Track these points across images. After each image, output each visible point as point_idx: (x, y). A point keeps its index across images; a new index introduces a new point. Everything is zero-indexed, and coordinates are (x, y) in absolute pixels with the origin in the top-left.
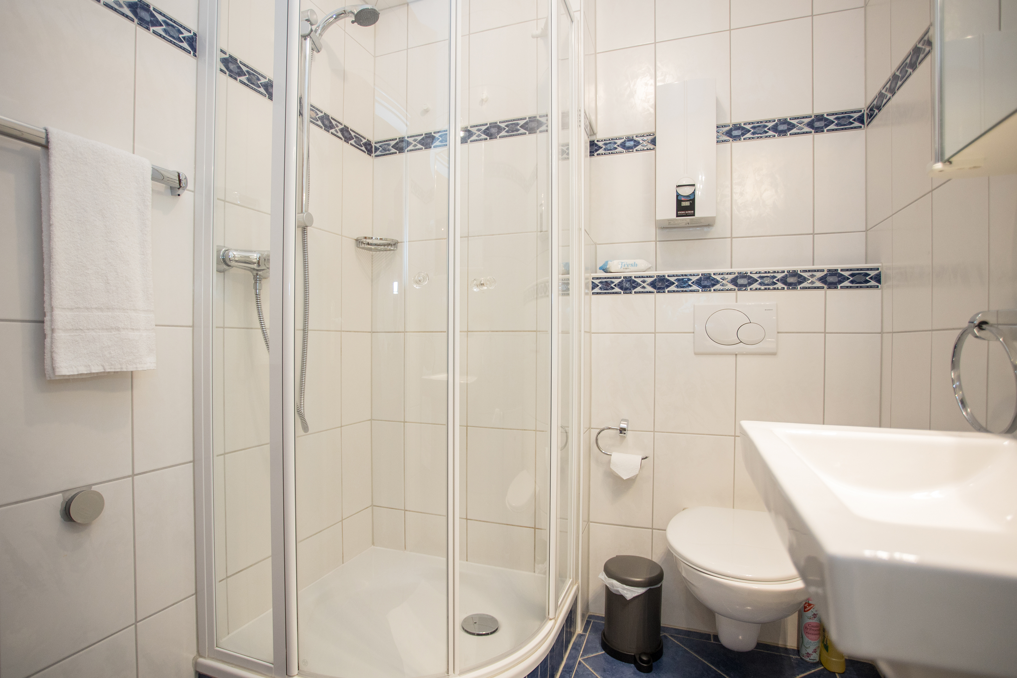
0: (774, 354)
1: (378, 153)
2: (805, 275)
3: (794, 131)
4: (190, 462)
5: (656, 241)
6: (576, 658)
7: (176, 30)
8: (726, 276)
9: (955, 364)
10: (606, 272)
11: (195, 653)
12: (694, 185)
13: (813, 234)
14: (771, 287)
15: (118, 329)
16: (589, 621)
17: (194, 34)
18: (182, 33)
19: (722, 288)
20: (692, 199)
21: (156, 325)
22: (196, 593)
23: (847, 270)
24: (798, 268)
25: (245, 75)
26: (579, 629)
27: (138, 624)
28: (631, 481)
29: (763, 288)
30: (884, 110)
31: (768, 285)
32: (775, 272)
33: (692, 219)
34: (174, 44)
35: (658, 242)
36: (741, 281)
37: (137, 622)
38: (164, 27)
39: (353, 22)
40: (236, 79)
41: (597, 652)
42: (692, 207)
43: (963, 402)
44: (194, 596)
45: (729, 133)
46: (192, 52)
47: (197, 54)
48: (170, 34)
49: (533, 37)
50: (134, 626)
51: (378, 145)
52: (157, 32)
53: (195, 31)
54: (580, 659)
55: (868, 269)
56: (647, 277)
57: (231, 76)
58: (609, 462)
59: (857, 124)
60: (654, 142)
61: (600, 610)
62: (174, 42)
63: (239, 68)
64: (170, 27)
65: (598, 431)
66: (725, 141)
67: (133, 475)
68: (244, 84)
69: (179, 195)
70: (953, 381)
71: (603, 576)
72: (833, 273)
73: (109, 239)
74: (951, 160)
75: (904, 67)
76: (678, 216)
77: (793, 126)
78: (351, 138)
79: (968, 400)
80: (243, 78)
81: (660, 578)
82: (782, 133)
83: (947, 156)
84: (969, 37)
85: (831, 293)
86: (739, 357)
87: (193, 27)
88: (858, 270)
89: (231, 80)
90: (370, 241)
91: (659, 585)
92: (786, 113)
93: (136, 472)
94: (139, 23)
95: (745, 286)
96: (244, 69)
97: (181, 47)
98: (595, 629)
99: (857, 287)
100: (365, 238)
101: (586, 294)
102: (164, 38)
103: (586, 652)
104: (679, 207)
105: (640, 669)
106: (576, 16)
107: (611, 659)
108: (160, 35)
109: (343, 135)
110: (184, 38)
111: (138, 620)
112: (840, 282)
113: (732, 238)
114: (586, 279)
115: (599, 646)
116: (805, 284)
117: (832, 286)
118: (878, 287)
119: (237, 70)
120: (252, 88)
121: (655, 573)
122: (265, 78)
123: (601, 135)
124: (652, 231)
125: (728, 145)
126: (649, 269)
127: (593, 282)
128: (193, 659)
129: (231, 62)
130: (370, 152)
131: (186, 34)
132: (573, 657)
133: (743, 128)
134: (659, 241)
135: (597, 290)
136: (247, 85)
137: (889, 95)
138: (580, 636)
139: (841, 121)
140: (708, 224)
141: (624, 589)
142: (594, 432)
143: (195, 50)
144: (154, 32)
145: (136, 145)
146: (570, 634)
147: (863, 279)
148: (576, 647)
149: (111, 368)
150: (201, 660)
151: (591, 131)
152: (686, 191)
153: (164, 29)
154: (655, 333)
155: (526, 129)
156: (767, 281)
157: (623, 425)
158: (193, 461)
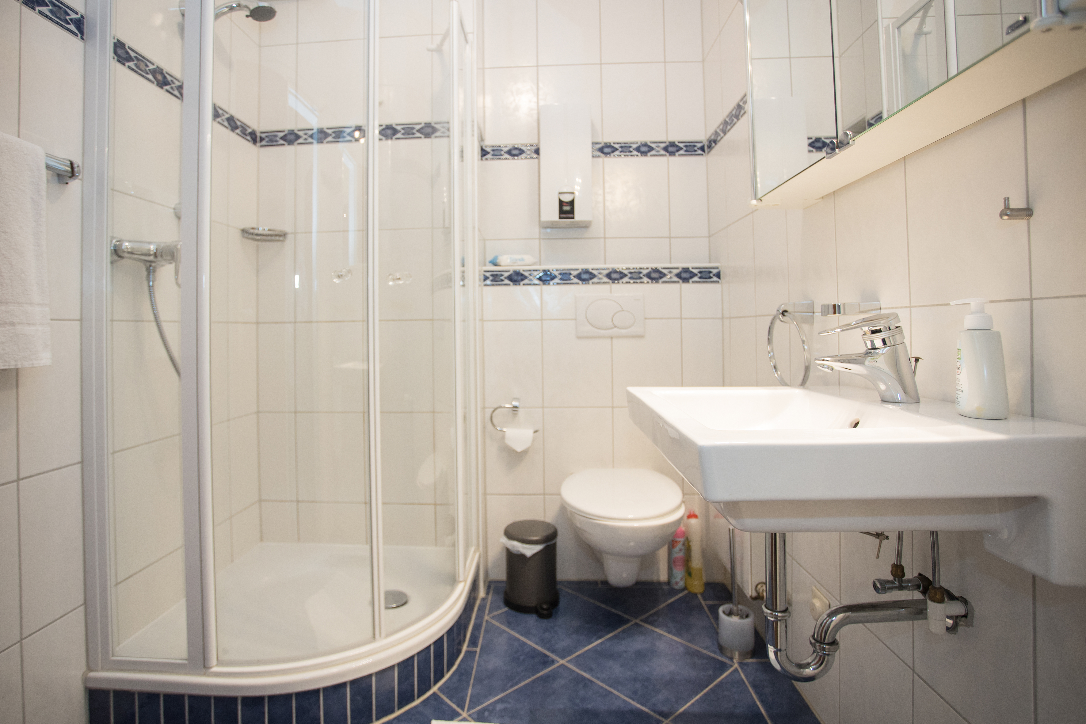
0: (642, 337)
1: (264, 143)
2: (665, 271)
3: (653, 152)
4: (78, 463)
5: (540, 239)
6: (483, 617)
7: (62, 11)
8: (602, 271)
9: (770, 341)
10: (496, 265)
11: (84, 668)
12: (573, 193)
13: (670, 238)
14: (638, 281)
15: (12, 324)
16: (490, 585)
17: (81, 17)
18: (69, 15)
19: (599, 281)
20: (572, 203)
21: (52, 320)
22: (85, 603)
23: (696, 268)
24: (659, 266)
25: (133, 61)
26: (482, 593)
27: (24, 641)
28: (525, 452)
29: (632, 281)
30: (719, 144)
31: (636, 279)
32: (641, 269)
33: (572, 222)
34: (61, 26)
35: (542, 241)
36: (614, 276)
37: (22, 639)
38: (50, 8)
39: (247, 16)
40: (124, 64)
41: (501, 609)
42: (572, 212)
43: (775, 367)
44: (83, 607)
45: (601, 150)
46: (79, 35)
47: (84, 37)
48: (56, 15)
49: (429, 50)
50: (18, 644)
51: (263, 135)
52: (42, 12)
53: (82, 14)
54: (486, 618)
55: (711, 268)
56: (534, 271)
57: (119, 61)
58: (503, 437)
59: (700, 152)
60: (537, 152)
61: (501, 574)
62: (61, 24)
63: (127, 53)
64: (57, 8)
65: (492, 410)
66: (599, 156)
67: (19, 480)
68: (133, 70)
69: (67, 183)
70: (769, 353)
71: (504, 540)
72: (686, 270)
73: (2, 230)
74: (761, 199)
75: (731, 117)
76: (560, 218)
77: (652, 149)
78: (237, 127)
79: (778, 367)
80: (131, 64)
81: (554, 535)
82: (644, 153)
83: (759, 196)
84: (773, 98)
85: (685, 286)
86: (614, 340)
87: (80, 8)
88: (704, 268)
89: (119, 66)
90: (256, 231)
91: (553, 542)
92: (647, 138)
93: (22, 476)
94: (25, 3)
95: (617, 279)
96: (133, 54)
97: (68, 29)
98: (496, 591)
99: (704, 282)
100: (253, 229)
101: (480, 285)
102: (51, 19)
103: (491, 611)
104: (562, 212)
105: (541, 616)
106: (470, 37)
107: (513, 613)
108: (47, 16)
109: (229, 124)
110: (71, 20)
111: (24, 636)
112: (691, 277)
113: (605, 238)
114: (480, 271)
115: (501, 603)
116: (664, 279)
117: (686, 280)
118: (718, 282)
119: (124, 56)
120: (140, 75)
121: (550, 532)
122: (153, 64)
123: (489, 142)
124: (536, 231)
125: (600, 160)
126: (534, 264)
127: (484, 275)
128: (83, 675)
129: (119, 47)
130: (254, 141)
131: (73, 16)
132: (479, 617)
133: (613, 147)
134: (543, 239)
135: (488, 282)
136: (136, 72)
137: (722, 135)
138: (483, 599)
139: (689, 149)
140: (585, 226)
141: (524, 548)
142: (488, 412)
143: (82, 32)
144: (40, 12)
145: (21, 130)
146: (475, 599)
147: (707, 276)
148: (482, 608)
149: (4, 366)
150: (93, 674)
151: (482, 139)
152: (567, 198)
153: (51, 10)
154: (542, 320)
155: (422, 133)
156: (634, 276)
157: (515, 403)
158: (82, 462)
